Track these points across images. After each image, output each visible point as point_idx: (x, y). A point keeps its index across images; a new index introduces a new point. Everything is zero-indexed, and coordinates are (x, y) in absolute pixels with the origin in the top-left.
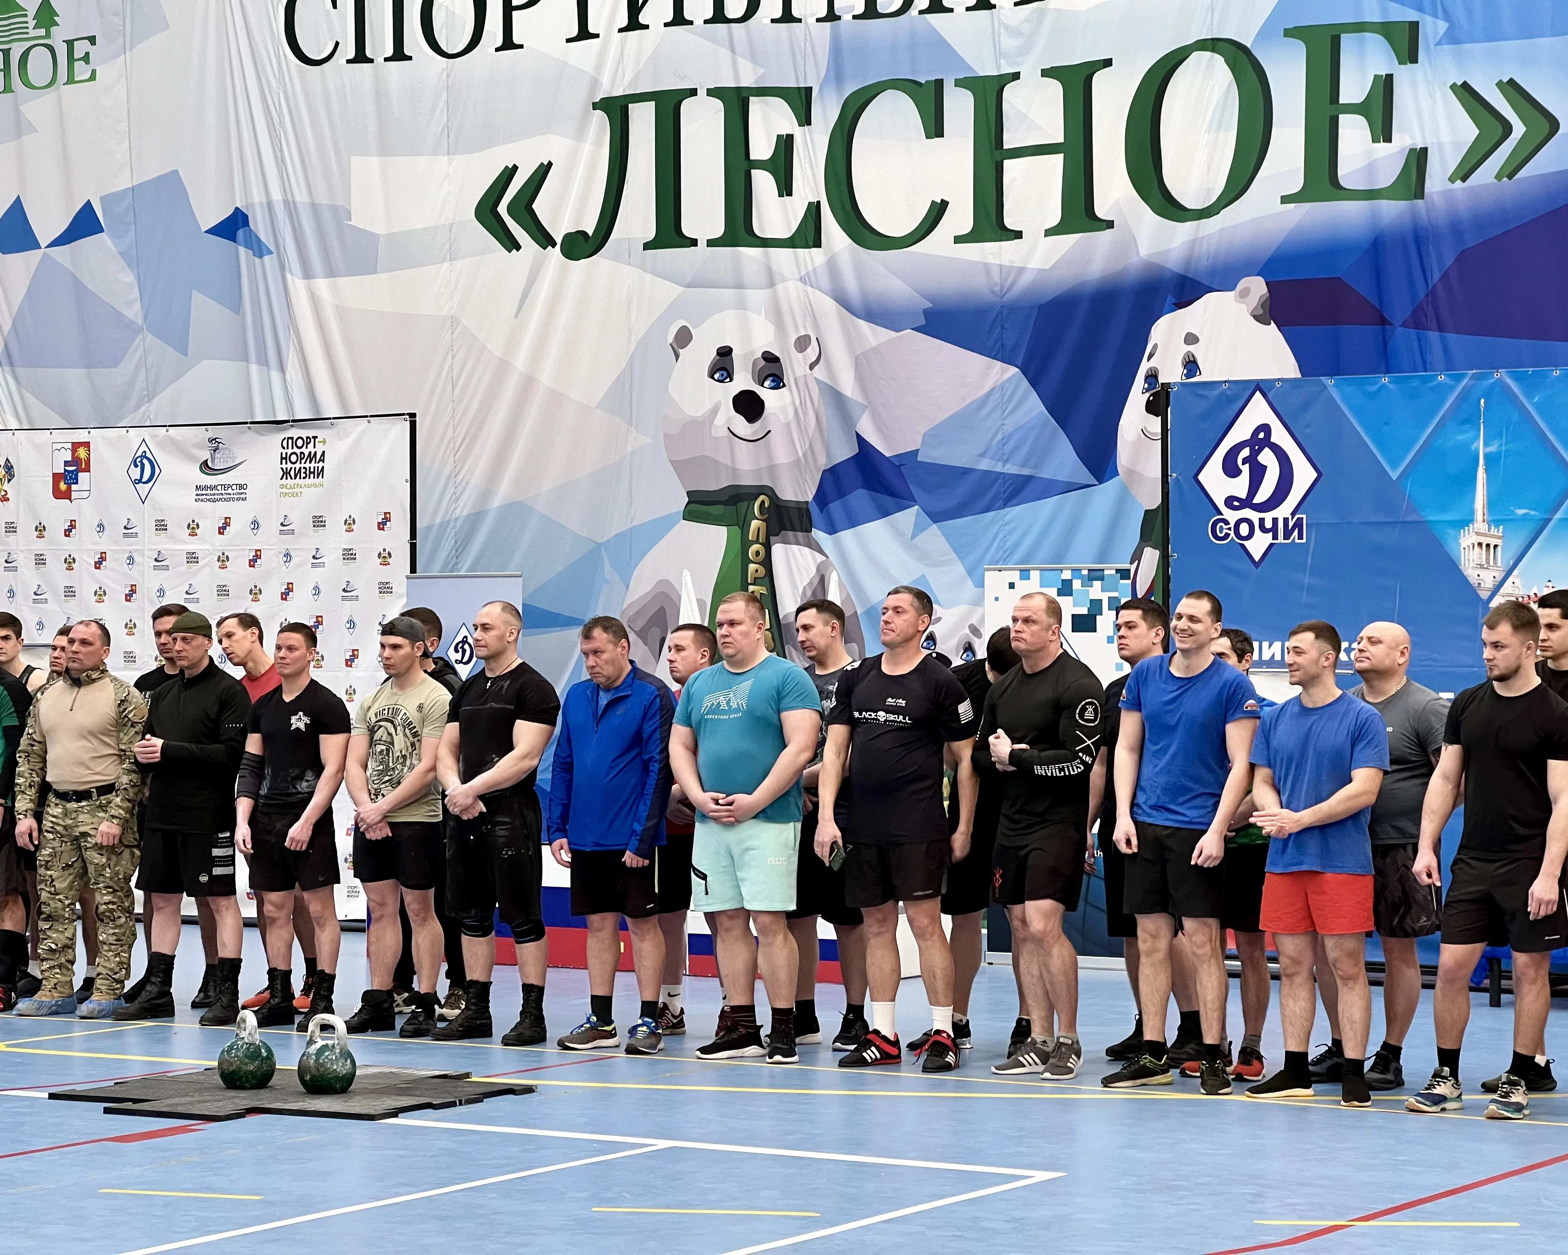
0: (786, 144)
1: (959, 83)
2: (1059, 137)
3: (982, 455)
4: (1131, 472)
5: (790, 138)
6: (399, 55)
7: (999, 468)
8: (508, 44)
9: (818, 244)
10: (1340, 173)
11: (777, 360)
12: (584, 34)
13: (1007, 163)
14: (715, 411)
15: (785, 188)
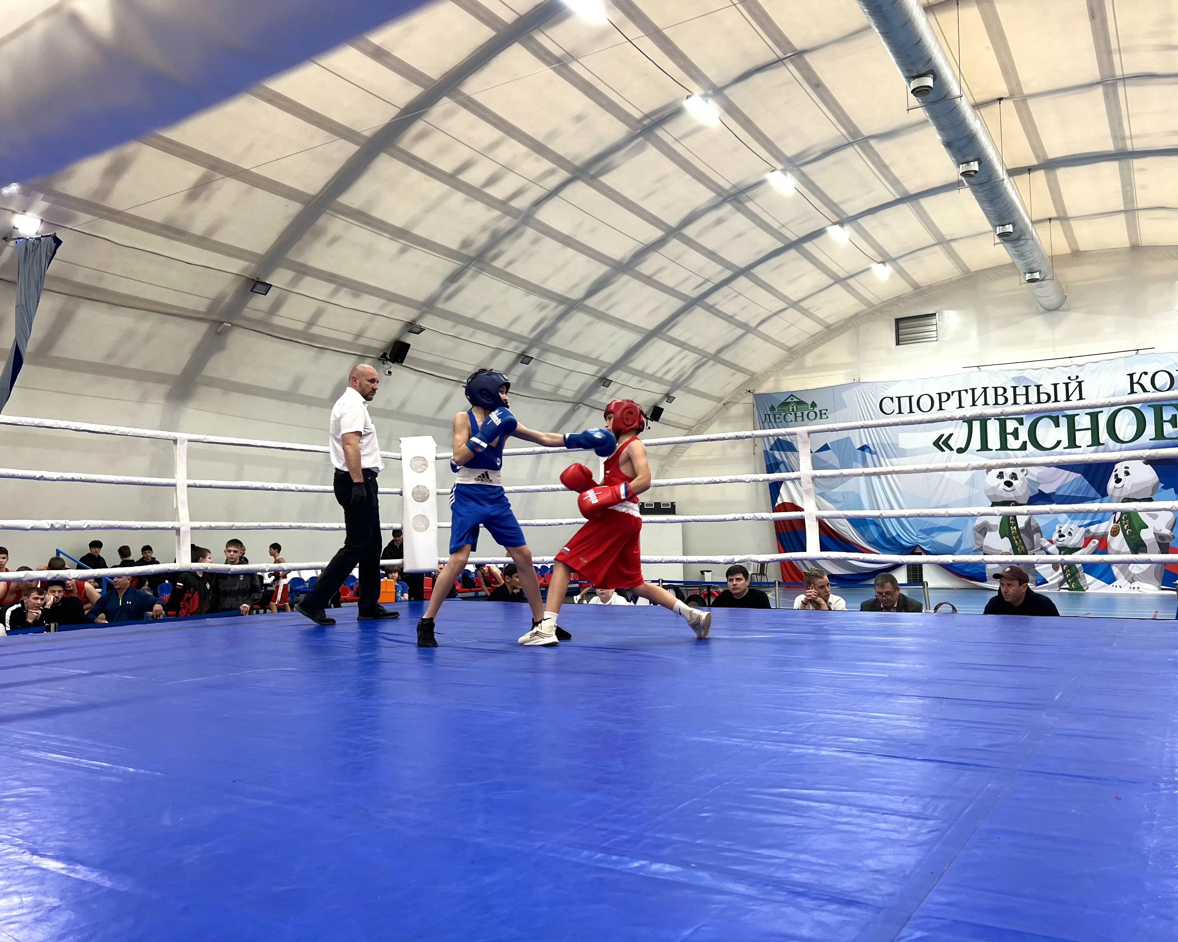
0: (1016, 429)
1: (1063, 416)
2: (1090, 427)
3: (1072, 493)
4: (1112, 496)
5: (1017, 428)
6: (911, 412)
7: (1077, 495)
8: (941, 409)
9: (1026, 449)
10: (1165, 434)
11: (1015, 474)
12: (961, 406)
13: (1077, 433)
14: (999, 485)
15: (1017, 438)
